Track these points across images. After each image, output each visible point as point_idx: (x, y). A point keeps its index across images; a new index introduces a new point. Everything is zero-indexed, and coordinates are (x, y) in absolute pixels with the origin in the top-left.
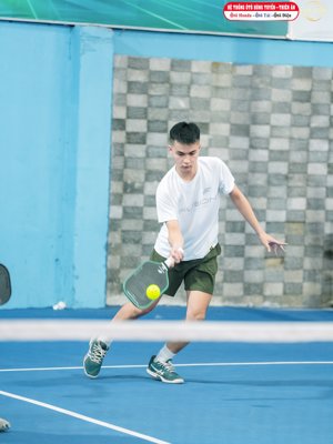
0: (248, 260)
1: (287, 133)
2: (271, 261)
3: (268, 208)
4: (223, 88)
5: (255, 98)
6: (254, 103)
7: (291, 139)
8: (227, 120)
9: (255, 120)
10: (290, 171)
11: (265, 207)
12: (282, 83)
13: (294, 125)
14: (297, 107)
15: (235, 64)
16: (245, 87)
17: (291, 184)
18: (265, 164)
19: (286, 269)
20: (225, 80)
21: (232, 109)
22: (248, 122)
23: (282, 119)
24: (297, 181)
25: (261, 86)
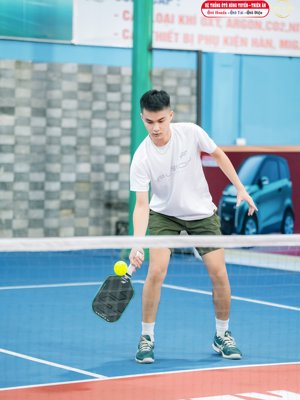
0: (48, 212)
1: (75, 114)
2: (64, 212)
3: (62, 171)
4: (25, 81)
5: (49, 88)
6: (49, 92)
7: (78, 119)
8: (28, 104)
9: (50, 104)
10: (78, 144)
11: (59, 171)
12: (70, 77)
13: (80, 108)
14: (82, 95)
15: (34, 62)
16: (42, 80)
17: (79, 153)
18: (59, 138)
19: (76, 217)
20: (26, 74)
21: (33, 96)
22: (45, 106)
23: (71, 104)
24: (83, 151)
25: (55, 79)
